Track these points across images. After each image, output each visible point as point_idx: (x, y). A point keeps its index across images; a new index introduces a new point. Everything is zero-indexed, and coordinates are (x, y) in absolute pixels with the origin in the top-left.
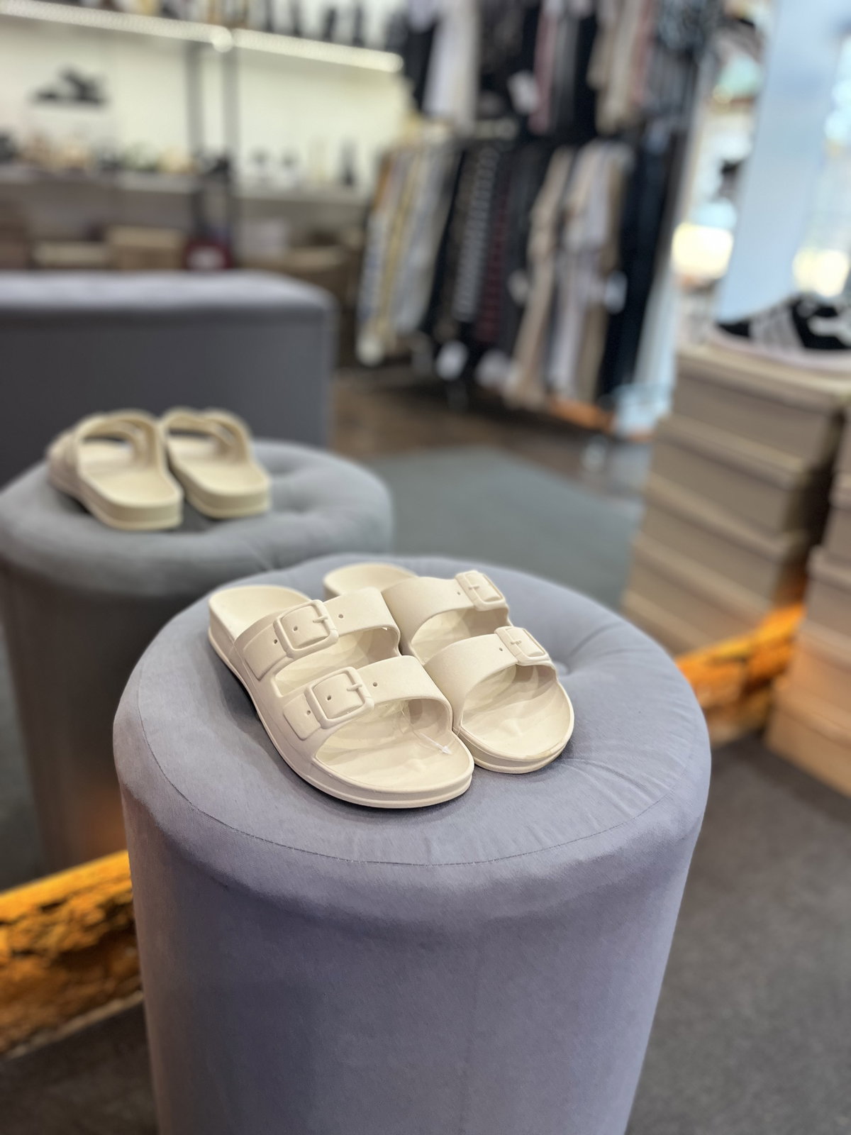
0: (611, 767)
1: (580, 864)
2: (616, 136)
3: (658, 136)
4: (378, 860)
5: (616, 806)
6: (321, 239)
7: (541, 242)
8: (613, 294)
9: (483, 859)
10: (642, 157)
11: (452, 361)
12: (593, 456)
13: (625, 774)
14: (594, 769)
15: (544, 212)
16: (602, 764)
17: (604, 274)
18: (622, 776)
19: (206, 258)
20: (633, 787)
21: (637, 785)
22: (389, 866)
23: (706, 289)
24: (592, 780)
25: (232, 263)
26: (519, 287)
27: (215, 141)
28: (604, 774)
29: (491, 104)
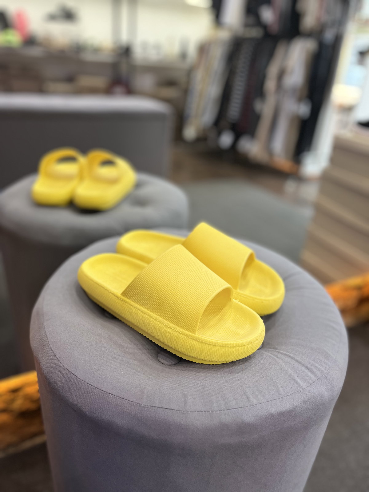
0: (292, 355)
1: (272, 415)
2: (309, 35)
3: (329, 36)
4: (156, 406)
5: (295, 381)
6: (171, 83)
7: (270, 85)
8: (304, 110)
9: (216, 409)
10: (321, 45)
11: (226, 140)
12: (290, 186)
13: (301, 361)
14: (283, 357)
15: (273, 70)
16: (287, 353)
17: (300, 100)
18: (298, 362)
19: (118, 89)
20: (304, 369)
21: (307, 368)
22: (162, 409)
23: (348, 109)
24: (281, 363)
25: (130, 91)
26: (258, 106)
27: (124, 37)
28: (288, 360)
29: (251, 20)
